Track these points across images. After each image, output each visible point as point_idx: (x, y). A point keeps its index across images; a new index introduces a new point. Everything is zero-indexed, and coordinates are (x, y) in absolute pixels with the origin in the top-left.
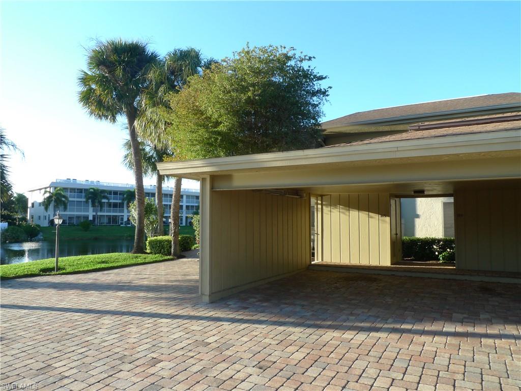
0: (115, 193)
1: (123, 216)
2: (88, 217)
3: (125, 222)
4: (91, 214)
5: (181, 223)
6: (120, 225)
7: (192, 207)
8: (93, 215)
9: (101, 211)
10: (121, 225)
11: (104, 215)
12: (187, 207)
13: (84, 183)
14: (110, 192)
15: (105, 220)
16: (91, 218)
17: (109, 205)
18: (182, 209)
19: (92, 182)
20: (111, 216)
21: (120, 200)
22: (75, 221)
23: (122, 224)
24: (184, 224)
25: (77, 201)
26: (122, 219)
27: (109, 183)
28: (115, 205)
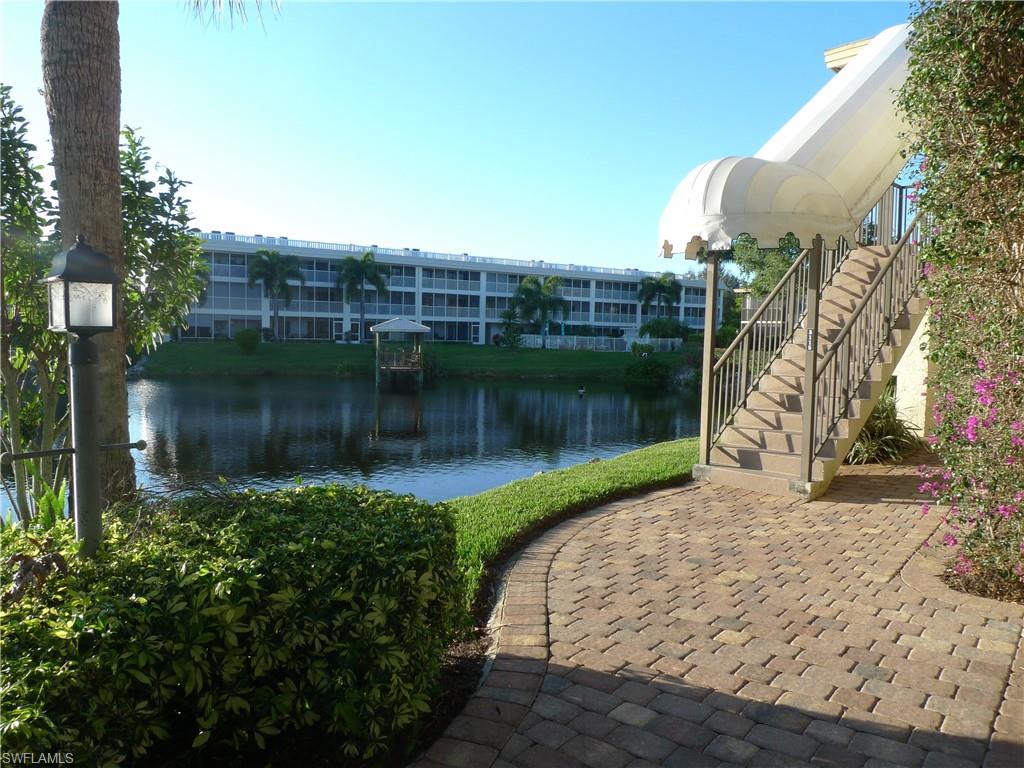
0: (322, 264)
1: (341, 319)
2: (260, 322)
3: (346, 333)
4: (264, 313)
5: (476, 339)
6: (334, 341)
7: (501, 300)
8: (271, 317)
9: (288, 306)
10: (338, 342)
11: (297, 318)
12: (490, 301)
13: (252, 241)
14: (309, 263)
15: (300, 330)
16: (266, 324)
17: (309, 293)
18: (477, 305)
19: (271, 240)
20: (312, 318)
21: (331, 281)
22: (229, 331)
23: (339, 337)
24: (482, 341)
25: (232, 284)
26: (340, 327)
27: (308, 242)
28: (322, 294)
